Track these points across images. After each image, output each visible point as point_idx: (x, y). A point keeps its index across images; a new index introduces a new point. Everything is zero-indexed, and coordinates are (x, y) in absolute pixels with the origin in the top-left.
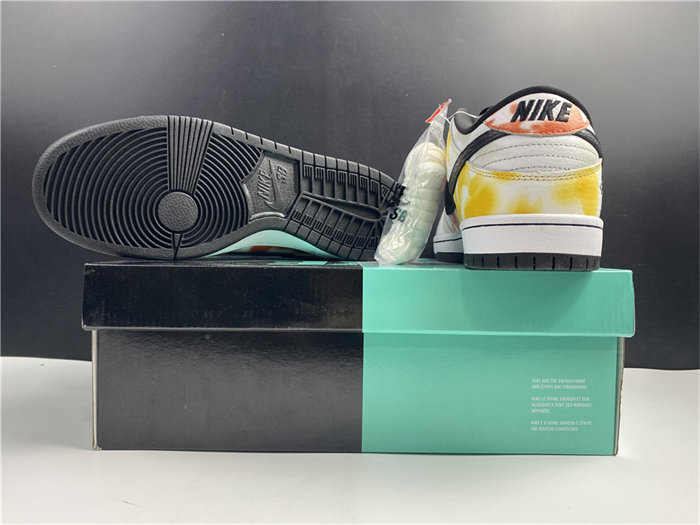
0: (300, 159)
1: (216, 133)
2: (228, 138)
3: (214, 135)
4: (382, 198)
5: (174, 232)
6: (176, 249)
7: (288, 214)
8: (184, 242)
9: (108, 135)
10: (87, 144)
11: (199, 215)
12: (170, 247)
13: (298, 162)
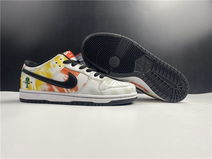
0: (156, 60)
1: (133, 44)
2: (136, 47)
3: (132, 45)
4: (179, 82)
5: (111, 67)
6: (110, 72)
7: (145, 75)
8: (112, 71)
9: (105, 36)
10: (99, 36)
11: (119, 65)
12: (108, 70)
13: (155, 60)
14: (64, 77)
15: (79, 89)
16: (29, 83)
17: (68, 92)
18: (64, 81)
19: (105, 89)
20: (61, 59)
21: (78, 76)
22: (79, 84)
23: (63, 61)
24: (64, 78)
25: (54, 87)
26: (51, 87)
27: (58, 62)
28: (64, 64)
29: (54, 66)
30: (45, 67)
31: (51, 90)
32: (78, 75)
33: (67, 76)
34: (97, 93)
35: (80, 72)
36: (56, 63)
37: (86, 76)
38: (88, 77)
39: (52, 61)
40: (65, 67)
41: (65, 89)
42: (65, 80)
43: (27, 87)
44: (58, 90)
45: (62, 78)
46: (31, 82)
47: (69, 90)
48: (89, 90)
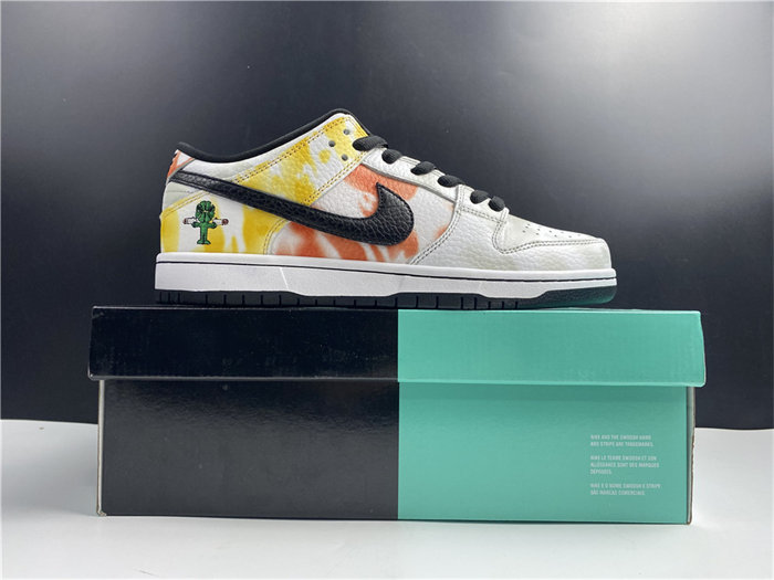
14: (363, 201)
15: (420, 247)
16: (214, 226)
17: (380, 258)
18: (363, 216)
19: (517, 248)
20: (347, 132)
21: (414, 199)
22: (422, 230)
23: (353, 138)
24: (359, 203)
25: (322, 239)
26: (309, 237)
27: (337, 141)
28: (358, 152)
29: (324, 157)
30: (285, 160)
31: (310, 250)
32: (411, 195)
33: (373, 198)
34: (492, 260)
35: (417, 185)
36: (332, 145)
37: (441, 199)
38: (451, 204)
39: (317, 138)
40: (361, 164)
41: (366, 247)
42: (365, 212)
43: (203, 240)
44: (340, 250)
45: (354, 203)
46: (225, 222)
47: (383, 250)
48: (459, 250)
